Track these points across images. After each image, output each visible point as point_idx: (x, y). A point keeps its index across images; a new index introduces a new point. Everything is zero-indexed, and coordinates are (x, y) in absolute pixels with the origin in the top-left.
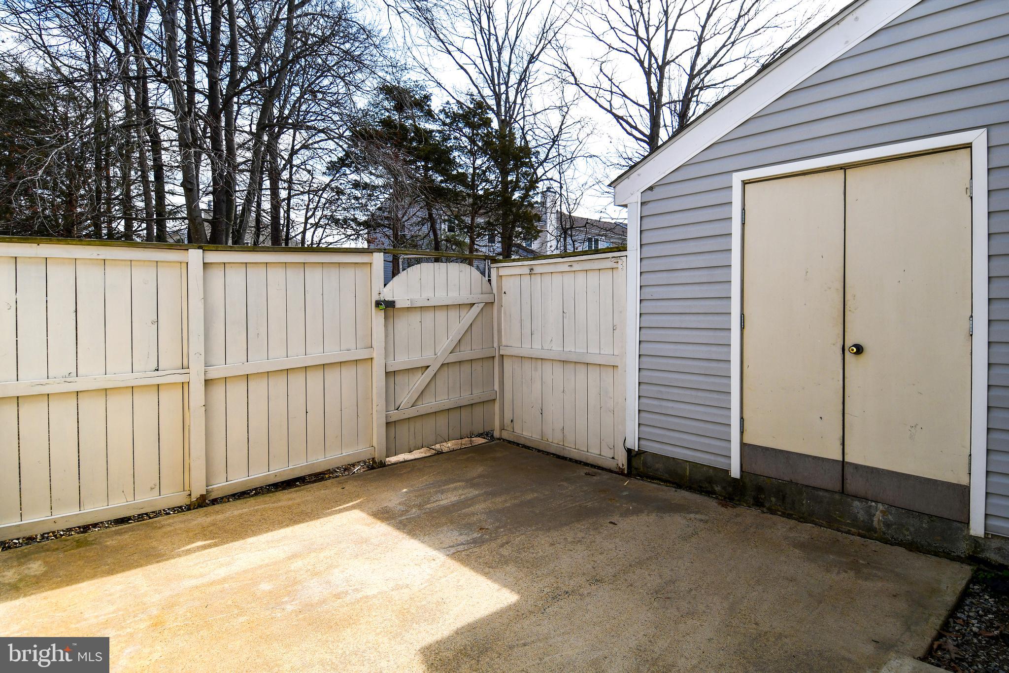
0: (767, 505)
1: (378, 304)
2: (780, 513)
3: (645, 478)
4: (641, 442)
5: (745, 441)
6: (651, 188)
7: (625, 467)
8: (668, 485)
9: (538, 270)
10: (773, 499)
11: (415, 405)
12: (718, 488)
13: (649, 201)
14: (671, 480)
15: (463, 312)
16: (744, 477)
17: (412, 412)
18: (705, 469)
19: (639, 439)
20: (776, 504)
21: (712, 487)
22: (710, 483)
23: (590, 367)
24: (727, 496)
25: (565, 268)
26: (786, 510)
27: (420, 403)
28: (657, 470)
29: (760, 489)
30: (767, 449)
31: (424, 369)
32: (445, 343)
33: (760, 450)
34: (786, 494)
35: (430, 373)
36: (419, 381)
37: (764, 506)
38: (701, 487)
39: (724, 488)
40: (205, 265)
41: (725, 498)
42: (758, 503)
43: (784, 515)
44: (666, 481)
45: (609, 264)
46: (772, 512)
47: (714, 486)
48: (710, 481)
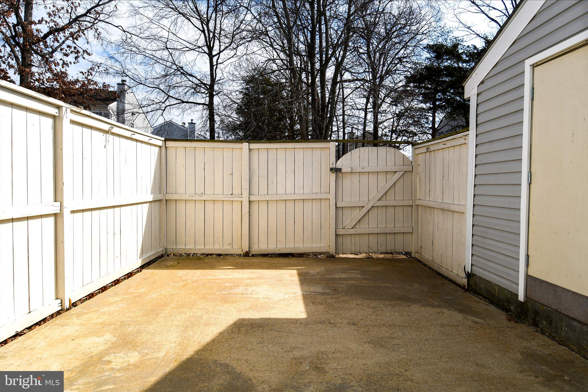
0: (540, 326)
1: (331, 169)
2: (547, 334)
3: (475, 294)
4: (473, 268)
5: (529, 274)
6: (482, 83)
7: (466, 284)
8: (486, 300)
9: (432, 148)
10: (544, 322)
11: (355, 227)
12: (512, 308)
13: (482, 92)
14: (488, 297)
15: (389, 176)
16: (527, 302)
17: (353, 231)
18: (506, 292)
19: (472, 265)
20: (546, 327)
21: (509, 307)
22: (508, 303)
23: (455, 214)
24: (517, 315)
25: (442, 146)
26: (552, 332)
27: (358, 226)
28: (481, 289)
29: (536, 313)
30: (542, 281)
31: (361, 208)
32: (375, 195)
33: (538, 281)
34: (552, 319)
35: (364, 211)
36: (358, 214)
37: (539, 327)
38: (503, 305)
39: (516, 308)
40: (250, 150)
41: (516, 316)
42: (535, 324)
43: (550, 336)
44: (485, 297)
45: (462, 141)
46: (543, 333)
47: (511, 305)
48: (508, 301)
